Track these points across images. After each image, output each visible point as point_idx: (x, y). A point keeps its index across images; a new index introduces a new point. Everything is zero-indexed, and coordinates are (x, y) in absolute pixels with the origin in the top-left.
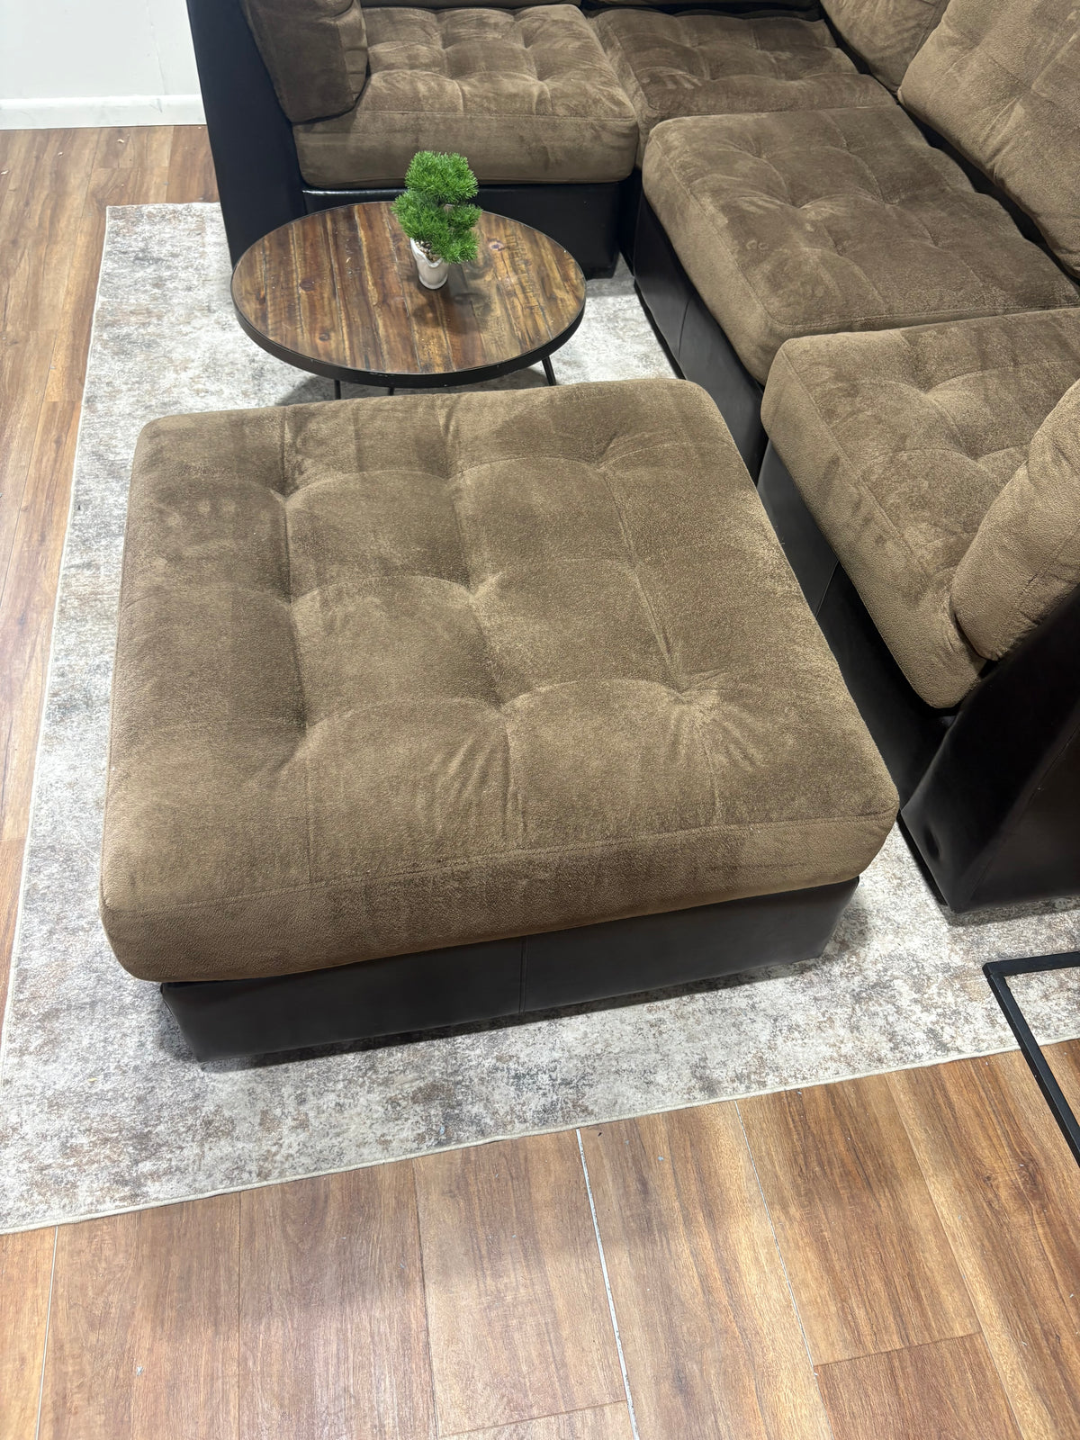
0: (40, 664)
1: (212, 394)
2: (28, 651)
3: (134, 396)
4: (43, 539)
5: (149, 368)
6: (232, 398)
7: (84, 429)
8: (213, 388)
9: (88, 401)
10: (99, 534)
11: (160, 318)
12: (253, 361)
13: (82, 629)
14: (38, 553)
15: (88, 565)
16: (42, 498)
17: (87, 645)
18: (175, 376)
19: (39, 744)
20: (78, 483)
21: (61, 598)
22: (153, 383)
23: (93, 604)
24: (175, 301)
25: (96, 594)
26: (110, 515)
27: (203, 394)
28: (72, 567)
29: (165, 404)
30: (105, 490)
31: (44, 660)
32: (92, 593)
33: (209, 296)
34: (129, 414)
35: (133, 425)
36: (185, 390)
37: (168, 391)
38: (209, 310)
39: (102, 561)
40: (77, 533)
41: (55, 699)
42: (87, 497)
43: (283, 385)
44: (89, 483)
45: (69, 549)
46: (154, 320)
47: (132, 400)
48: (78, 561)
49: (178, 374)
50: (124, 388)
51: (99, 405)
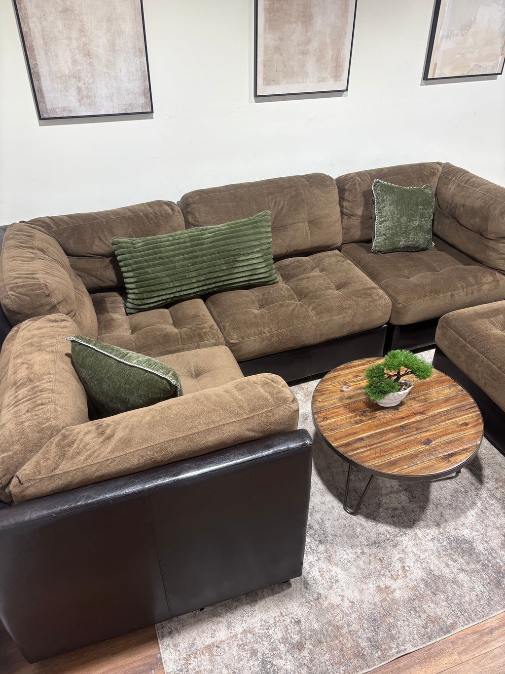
1: (404, 563)
3: (429, 606)
5: (397, 609)
6: (403, 551)
7: (473, 621)
8: (398, 565)
11: (340, 628)
12: (363, 553)
18: (397, 592)
22: (411, 600)
24: (316, 626)
27: (407, 568)
29: (426, 586)
33: (302, 604)
34: (446, 601)
35: (454, 594)
36: (407, 580)
38: (318, 599)
43: (378, 530)
46: (344, 631)
47: (432, 605)
49: (395, 590)
50: (424, 616)
51: (448, 624)
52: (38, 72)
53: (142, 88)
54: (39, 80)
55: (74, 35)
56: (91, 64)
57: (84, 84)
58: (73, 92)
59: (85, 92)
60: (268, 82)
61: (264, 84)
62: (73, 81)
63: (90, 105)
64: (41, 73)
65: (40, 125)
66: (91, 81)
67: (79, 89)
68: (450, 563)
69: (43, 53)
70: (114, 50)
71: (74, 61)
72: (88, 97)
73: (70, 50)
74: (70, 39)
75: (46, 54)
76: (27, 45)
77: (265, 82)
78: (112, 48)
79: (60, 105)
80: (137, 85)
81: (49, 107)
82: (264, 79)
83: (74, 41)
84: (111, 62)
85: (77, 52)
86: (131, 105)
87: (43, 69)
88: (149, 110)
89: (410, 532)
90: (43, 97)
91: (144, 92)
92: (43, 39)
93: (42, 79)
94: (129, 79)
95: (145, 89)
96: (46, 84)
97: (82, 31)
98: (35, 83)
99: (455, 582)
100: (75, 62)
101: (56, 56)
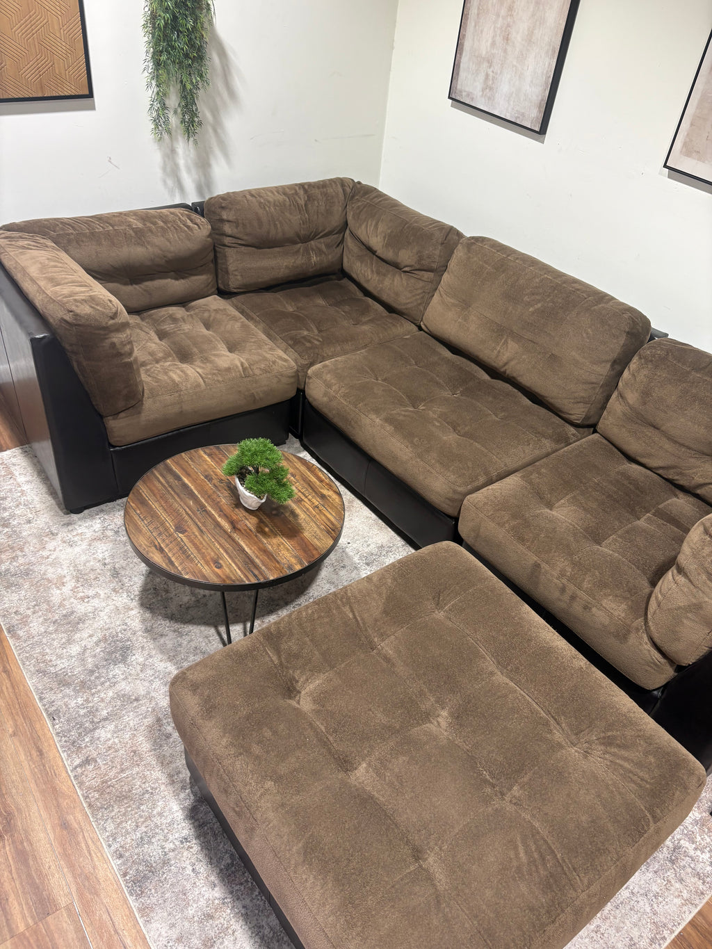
0: (99, 855)
1: (93, 598)
2: (83, 845)
3: (40, 617)
4: (41, 753)
5: (38, 591)
6: (108, 597)
7: (19, 655)
8: (91, 592)
9: (9, 632)
10: (80, 734)
11: (21, 550)
12: (105, 564)
13: (113, 814)
14: (44, 766)
15: (87, 761)
16: (20, 720)
17: (124, 825)
18: (58, 592)
19: (138, 919)
20: (41, 699)
21: (83, 795)
22: (48, 602)
23: (108, 791)
24: (24, 534)
25: (106, 782)
26: (79, 715)
27: (86, 600)
28: (76, 767)
29: (65, 616)
30: (63, 697)
31: (100, 849)
32: (103, 782)
33: (46, 523)
34: (45, 632)
35: (54, 640)
36: (72, 600)
37: (61, 605)
38: (52, 534)
39: (94, 754)
40: (64, 739)
41: (127, 878)
42: (54, 708)
43: (135, 576)
44: (49, 696)
45: (65, 754)
46: (19, 553)
47: (41, 620)
48: (77, 762)
49: (61, 590)
50: (29, 612)
51: (19, 632)
52: (463, 45)
53: (540, 98)
54: (461, 54)
55: (503, 12)
56: (505, 51)
57: (493, 72)
58: (481, 77)
59: (490, 83)
60: (689, 151)
61: (681, 152)
62: (485, 65)
63: (489, 98)
64: (465, 47)
66: (499, 72)
67: (487, 75)
68: (95, 639)
69: (473, 24)
70: (530, 41)
71: (494, 41)
72: (491, 89)
73: (494, 28)
74: (498, 15)
75: (475, 26)
76: (465, 12)
77: (684, 150)
78: (529, 39)
79: (467, 89)
80: (538, 92)
81: (459, 87)
82: (685, 144)
83: (501, 19)
84: (522, 55)
85: (499, 32)
86: (523, 115)
87: (467, 44)
88: (537, 129)
89: (135, 603)
90: (458, 74)
91: (540, 103)
92: (479, 8)
93: (464, 54)
94: (532, 82)
95: (542, 100)
96: (465, 59)
97: (510, 9)
98: (458, 55)
99: (70, 641)
100: (493, 44)
101: (482, 32)
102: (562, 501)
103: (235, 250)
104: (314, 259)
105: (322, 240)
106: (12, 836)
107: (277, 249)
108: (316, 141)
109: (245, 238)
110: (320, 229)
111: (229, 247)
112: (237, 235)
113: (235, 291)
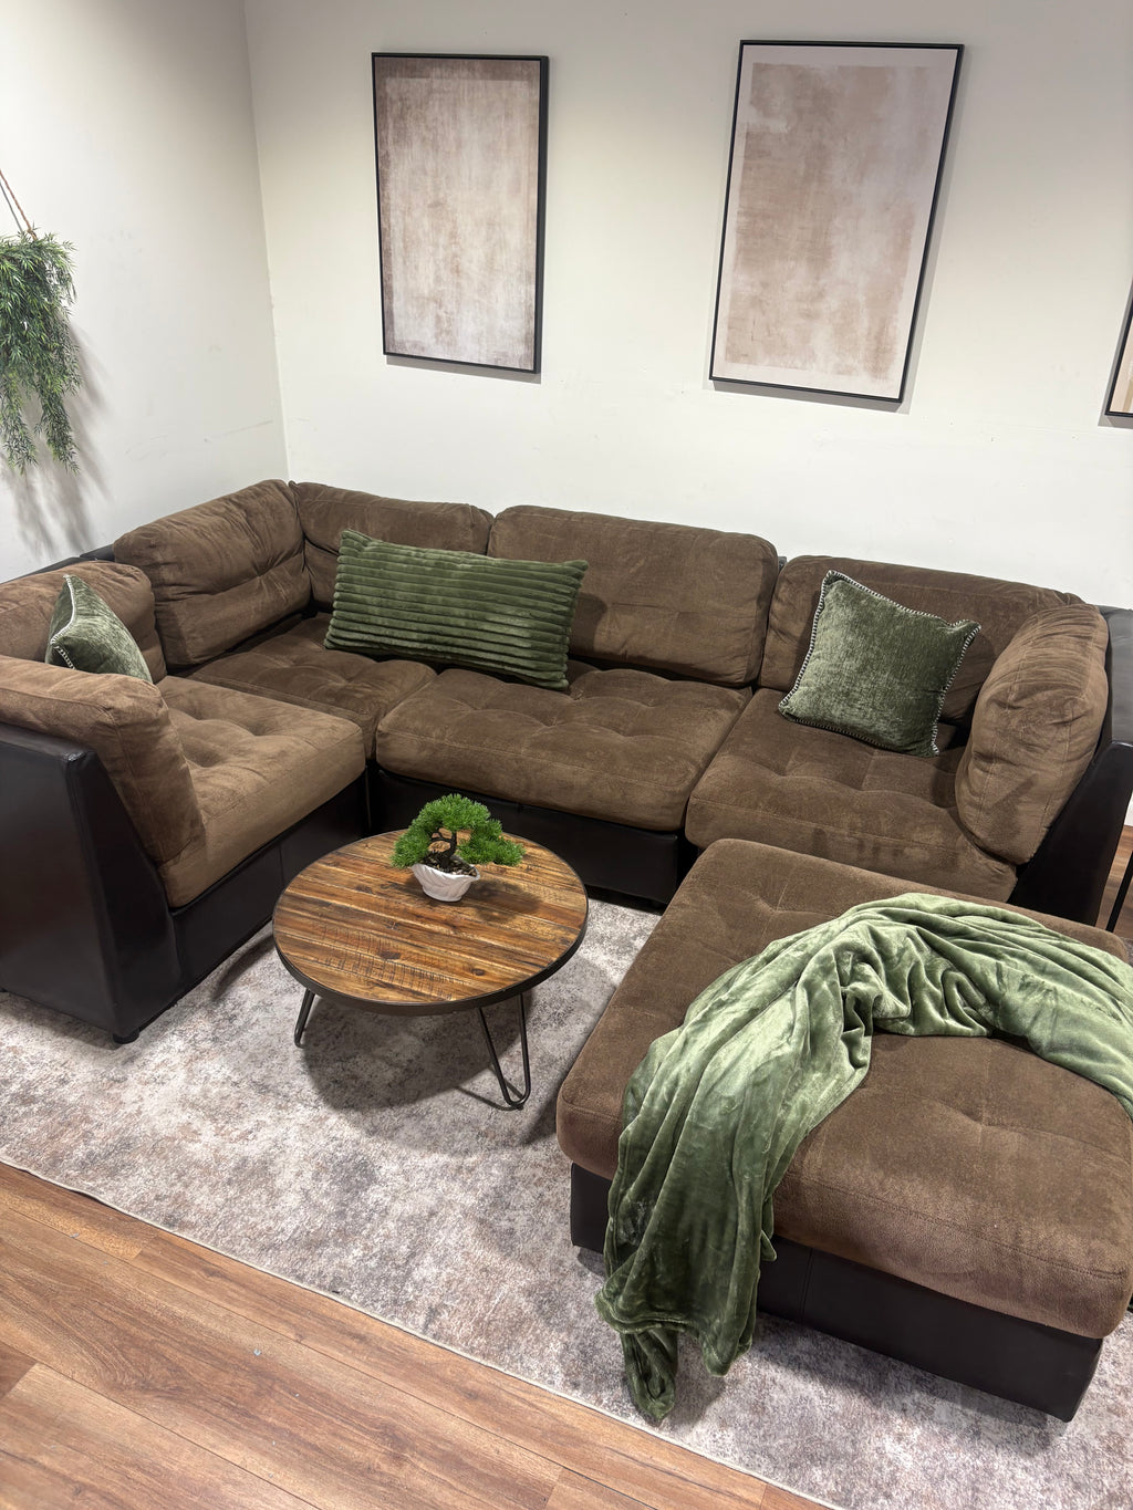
0: (546, 1400)
1: (258, 1130)
2: (516, 1403)
3: (201, 1186)
4: (361, 1338)
5: (166, 1158)
6: (279, 1119)
7: (215, 1244)
8: (248, 1125)
9: (172, 1226)
10: (394, 1288)
11: (87, 1120)
12: (236, 1084)
13: (523, 1348)
14: (380, 1349)
15: (433, 1313)
16: (294, 1318)
17: (547, 1351)
18: (198, 1145)
19: (658, 1435)
20: (300, 1278)
21: (465, 1350)
22: (197, 1164)
23: (492, 1328)
24: (71, 1099)
25: (481, 1320)
26: (373, 1269)
27: (250, 1137)
28: (426, 1327)
29: (237, 1169)
30: (330, 1260)
31: (542, 1393)
32: (477, 1323)
33: (95, 1072)
34: (227, 1200)
35: (249, 1203)
36: (229, 1146)
37: (218, 1160)
38: (118, 1081)
39: (436, 1300)
40: (378, 1305)
41: (605, 1401)
42: (328, 1280)
43: (294, 1079)
44: (308, 1269)
45: (396, 1319)
46: (85, 1126)
47: (205, 1188)
48: (421, 1320)
49: (200, 1141)
50: (178, 1188)
51: (186, 1219)
52: (391, 287)
53: (524, 332)
54: (391, 299)
55: (443, 240)
56: (458, 285)
57: (446, 313)
58: (430, 321)
59: (446, 325)
60: (735, 355)
61: (726, 359)
62: (432, 305)
63: (449, 344)
64: (394, 289)
65: (388, 363)
66: (455, 311)
67: (438, 318)
68: (308, 1175)
69: (400, 260)
70: (492, 268)
71: (437, 277)
72: (448, 332)
73: (435, 261)
74: (436, 245)
75: (404, 262)
76: (384, 248)
77: (728, 356)
78: (490, 265)
79: (411, 338)
80: (520, 326)
81: (397, 338)
82: (728, 350)
83: (441, 249)
84: (485, 286)
85: (442, 265)
86: (505, 355)
87: (397, 285)
88: (530, 368)
89: (323, 1111)
90: (392, 323)
91: (526, 338)
92: (404, 241)
93: (395, 299)
94: (507, 315)
95: (527, 333)
96: (398, 305)
97: (453, 235)
98: (386, 301)
99: (274, 1195)
100: (438, 280)
101: (416, 268)
102: (791, 762)
103: (185, 602)
104: (284, 593)
105: (282, 566)
106: (413, 1448)
107: (235, 590)
108: (206, 440)
109: (195, 581)
110: (279, 551)
111: (174, 600)
112: (185, 581)
113: (197, 660)
